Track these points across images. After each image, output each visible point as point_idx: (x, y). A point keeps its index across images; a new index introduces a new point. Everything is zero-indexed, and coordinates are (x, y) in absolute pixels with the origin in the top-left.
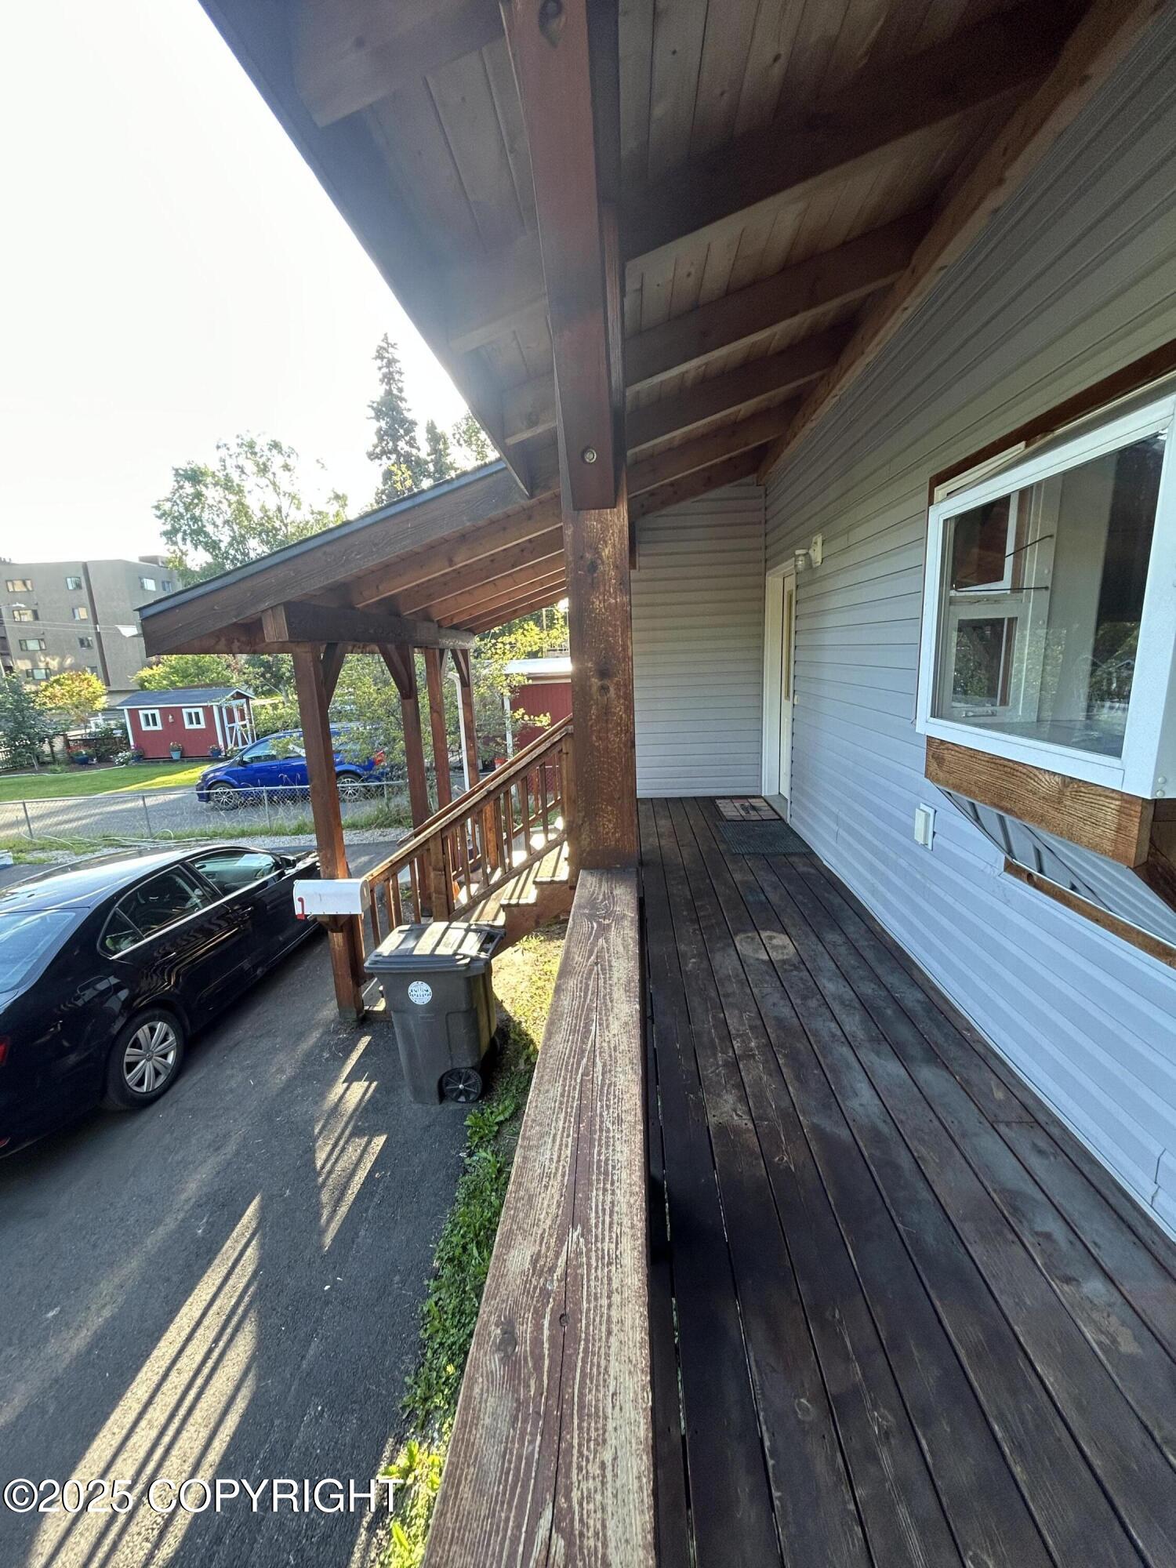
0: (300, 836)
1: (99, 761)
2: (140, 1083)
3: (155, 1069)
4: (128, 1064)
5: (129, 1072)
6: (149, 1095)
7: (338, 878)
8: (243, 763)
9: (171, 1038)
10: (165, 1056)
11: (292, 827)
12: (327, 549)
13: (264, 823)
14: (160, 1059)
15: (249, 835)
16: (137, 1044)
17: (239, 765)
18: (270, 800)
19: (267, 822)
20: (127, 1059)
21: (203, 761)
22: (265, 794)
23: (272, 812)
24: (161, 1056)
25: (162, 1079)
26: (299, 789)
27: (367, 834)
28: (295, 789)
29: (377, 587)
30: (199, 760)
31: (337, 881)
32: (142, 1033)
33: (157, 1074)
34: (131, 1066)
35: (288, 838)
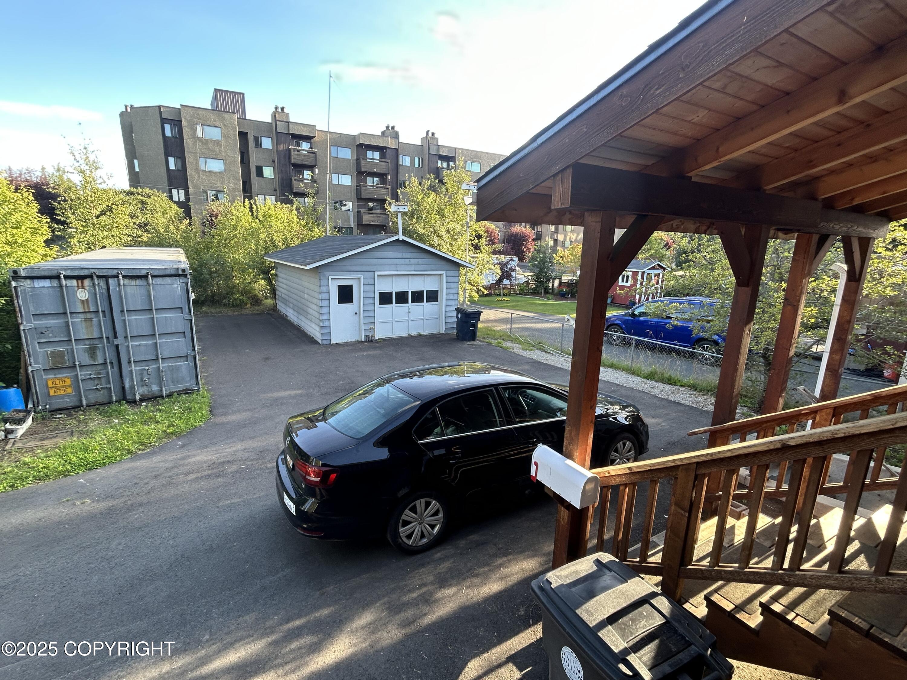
0: (649, 382)
1: (572, 297)
2: (409, 537)
3: (422, 532)
4: (403, 520)
5: (403, 526)
6: (412, 548)
7: (573, 459)
8: (633, 315)
9: (441, 515)
10: (433, 527)
11: (646, 372)
12: (624, 91)
13: (626, 362)
14: (427, 526)
15: (615, 368)
16: (414, 510)
17: (630, 316)
18: (637, 345)
19: (630, 362)
20: (404, 517)
21: (623, 307)
22: (634, 342)
23: (635, 356)
24: (429, 525)
25: (425, 540)
26: (659, 345)
27: (700, 399)
28: (656, 344)
29: (718, 149)
30: (620, 307)
31: (569, 462)
32: (420, 503)
33: (423, 536)
34: (406, 523)
35: (639, 379)
